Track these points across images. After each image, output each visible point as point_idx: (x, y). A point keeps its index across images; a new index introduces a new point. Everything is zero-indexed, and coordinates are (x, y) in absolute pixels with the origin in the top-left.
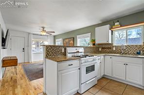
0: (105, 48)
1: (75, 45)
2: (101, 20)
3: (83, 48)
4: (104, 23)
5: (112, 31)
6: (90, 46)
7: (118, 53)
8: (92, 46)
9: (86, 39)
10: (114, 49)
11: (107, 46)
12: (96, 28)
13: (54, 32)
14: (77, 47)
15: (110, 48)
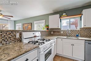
0: (55, 32)
1: (33, 30)
2: (53, 11)
3: (40, 32)
4: (55, 13)
5: (61, 19)
6: (44, 30)
7: (64, 36)
8: (46, 30)
9: (40, 24)
10: (62, 32)
11: (57, 30)
12: (49, 16)
13: (12, 17)
14: (34, 31)
15: (59, 32)
